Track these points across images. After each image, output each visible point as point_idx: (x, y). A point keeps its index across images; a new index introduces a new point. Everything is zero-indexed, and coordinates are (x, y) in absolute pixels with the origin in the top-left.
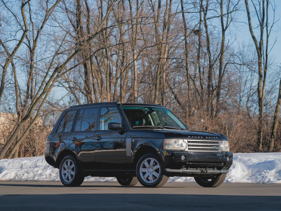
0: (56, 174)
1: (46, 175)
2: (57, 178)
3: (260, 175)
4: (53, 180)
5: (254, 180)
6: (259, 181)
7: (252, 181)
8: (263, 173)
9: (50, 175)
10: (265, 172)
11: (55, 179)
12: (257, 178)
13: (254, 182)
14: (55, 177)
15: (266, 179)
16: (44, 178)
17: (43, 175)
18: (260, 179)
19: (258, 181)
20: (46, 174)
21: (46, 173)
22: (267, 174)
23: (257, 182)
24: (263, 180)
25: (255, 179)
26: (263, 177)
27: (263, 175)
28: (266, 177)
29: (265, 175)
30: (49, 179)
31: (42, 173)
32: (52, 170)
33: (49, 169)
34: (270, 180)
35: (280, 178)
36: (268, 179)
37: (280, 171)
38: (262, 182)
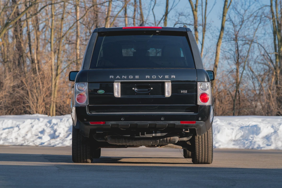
0: (22, 137)
1: (12, 139)
2: (25, 143)
3: (247, 140)
4: (20, 144)
6: (248, 147)
7: (240, 147)
9: (17, 139)
10: (251, 137)
11: (23, 144)
12: (244, 143)
14: (23, 140)
15: (255, 145)
17: (8, 139)
18: (248, 144)
21: (11, 136)
22: (255, 140)
23: (246, 148)
24: (252, 145)
27: (250, 141)
28: (255, 142)
30: (15, 143)
31: (6, 137)
32: (18, 134)
33: (15, 132)
34: (259, 146)
35: (269, 144)
36: (257, 144)
37: (266, 136)
38: (251, 148)
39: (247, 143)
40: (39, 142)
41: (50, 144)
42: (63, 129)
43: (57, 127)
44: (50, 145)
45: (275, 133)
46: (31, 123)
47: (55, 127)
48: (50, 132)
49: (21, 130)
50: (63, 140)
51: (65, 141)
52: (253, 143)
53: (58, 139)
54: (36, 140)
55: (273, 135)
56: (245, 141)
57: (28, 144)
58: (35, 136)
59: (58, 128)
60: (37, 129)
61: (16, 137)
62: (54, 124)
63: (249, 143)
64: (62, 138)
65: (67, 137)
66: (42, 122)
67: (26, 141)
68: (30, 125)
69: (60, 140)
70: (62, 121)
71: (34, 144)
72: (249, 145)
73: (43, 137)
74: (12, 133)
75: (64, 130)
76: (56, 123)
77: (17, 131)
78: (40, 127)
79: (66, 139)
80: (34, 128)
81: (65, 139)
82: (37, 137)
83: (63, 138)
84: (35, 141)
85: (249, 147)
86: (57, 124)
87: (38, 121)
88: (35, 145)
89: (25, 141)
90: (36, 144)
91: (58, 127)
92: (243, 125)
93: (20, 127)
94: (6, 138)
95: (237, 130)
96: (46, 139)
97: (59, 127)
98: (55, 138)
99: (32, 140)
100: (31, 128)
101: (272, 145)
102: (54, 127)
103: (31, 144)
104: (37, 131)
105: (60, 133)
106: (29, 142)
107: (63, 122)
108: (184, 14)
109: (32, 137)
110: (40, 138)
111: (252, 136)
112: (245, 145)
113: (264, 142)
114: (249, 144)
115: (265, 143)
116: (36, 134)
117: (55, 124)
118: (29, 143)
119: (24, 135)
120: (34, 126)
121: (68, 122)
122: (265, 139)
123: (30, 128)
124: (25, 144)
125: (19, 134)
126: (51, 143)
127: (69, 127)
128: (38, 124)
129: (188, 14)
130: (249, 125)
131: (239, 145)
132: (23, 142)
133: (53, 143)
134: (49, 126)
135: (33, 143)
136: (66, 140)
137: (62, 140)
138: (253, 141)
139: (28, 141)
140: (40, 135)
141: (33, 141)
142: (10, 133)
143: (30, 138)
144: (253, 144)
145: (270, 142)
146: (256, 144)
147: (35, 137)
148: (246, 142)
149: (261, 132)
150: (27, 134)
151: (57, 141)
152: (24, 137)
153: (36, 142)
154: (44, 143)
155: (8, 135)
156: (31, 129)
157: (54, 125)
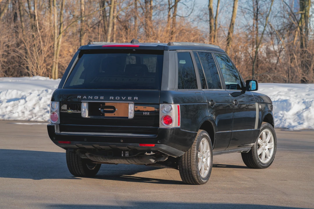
0: (30, 111)
1: (18, 112)
3: (276, 117)
14: (30, 115)
15: (285, 123)
17: (14, 113)
24: (282, 123)
27: (280, 118)
31: (12, 110)
32: (24, 107)
33: (21, 105)
34: (290, 124)
36: (288, 122)
38: (281, 126)
39: (277, 121)
46: (39, 95)
49: (27, 103)
54: (44, 114)
57: (36, 119)
58: (43, 110)
60: (45, 102)
61: (23, 111)
67: (34, 115)
68: (38, 97)
71: (43, 119)
72: (279, 123)
74: (18, 106)
77: (24, 104)
80: (42, 100)
82: (46, 111)
84: (44, 116)
85: (278, 126)
87: (46, 92)
88: (44, 120)
89: (32, 115)
90: (44, 119)
93: (27, 99)
94: (12, 112)
99: (40, 114)
100: (39, 101)
103: (40, 119)
104: (45, 104)
106: (37, 116)
109: (40, 111)
114: (279, 122)
115: (296, 121)
116: (45, 108)
119: (31, 108)
123: (38, 101)
124: (32, 119)
125: (26, 107)
128: (46, 96)
132: (30, 117)
135: (42, 118)
138: (284, 118)
141: (42, 116)
142: (15, 106)
143: (38, 112)
144: (283, 123)
146: (287, 122)
147: (43, 111)
150: (34, 107)
152: (31, 111)
153: (45, 117)
155: (13, 109)
156: (39, 102)
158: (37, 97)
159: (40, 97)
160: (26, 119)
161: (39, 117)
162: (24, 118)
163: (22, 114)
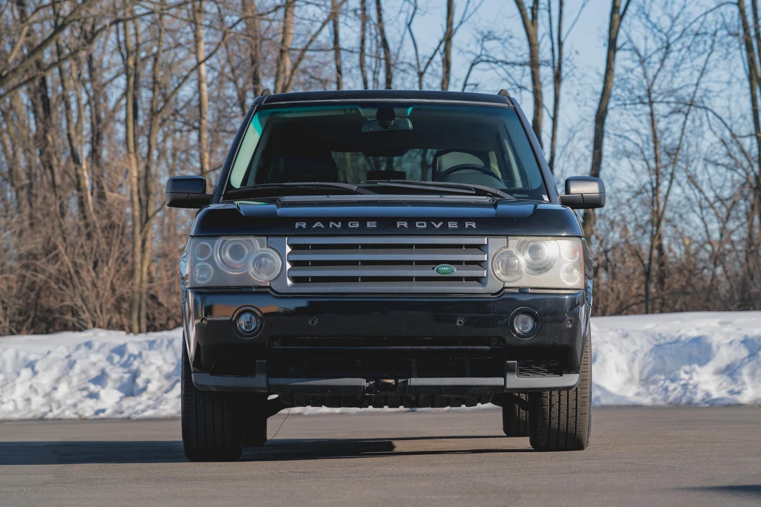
0: (44, 396)
1: (14, 400)
2: (51, 411)
3: (673, 381)
4: (39, 415)
5: (659, 398)
6: (676, 399)
7: (654, 400)
8: (683, 376)
9: (28, 400)
10: (686, 373)
11: (46, 413)
12: (666, 389)
13: (662, 403)
14: (43, 405)
15: (696, 393)
16: (11, 412)
17: (4, 403)
18: (676, 392)
19: (671, 399)
20: (13, 397)
21: (12, 393)
22: (696, 379)
23: (670, 403)
24: (688, 394)
25: (660, 395)
26: (685, 386)
27: (683, 382)
28: (695, 386)
29: (690, 379)
30: (24, 412)
32: (31, 387)
33: (22, 383)
34: (708, 395)
35: (736, 389)
36: (703, 391)
37: (728, 367)
38: (684, 401)
39: (675, 389)
40: (92, 407)
41: (122, 412)
42: (158, 367)
43: (141, 363)
44: (119, 416)
45: (751, 358)
46: (68, 357)
47: (136, 364)
48: (122, 377)
49: (39, 375)
50: (157, 399)
51: (163, 403)
52: (690, 387)
53: (144, 397)
54: (81, 401)
55: (746, 364)
56: (667, 383)
57: (59, 415)
58: (79, 393)
59: (142, 365)
60: (83, 372)
61: (27, 397)
62: (131, 355)
63: (679, 389)
64: (154, 393)
65: (167, 391)
66: (98, 351)
67: (54, 406)
68: (66, 362)
69: (149, 399)
70: (155, 346)
71: (76, 413)
72: (680, 395)
73: (103, 393)
74: (14, 385)
75: (160, 372)
76: (136, 352)
77: (30, 380)
78: (94, 364)
79: (165, 395)
80: (78, 368)
81: (162, 396)
83: (159, 393)
84: (80, 406)
85: (679, 399)
86: (140, 355)
87: (87, 348)
88: (80, 416)
89: (51, 406)
90: (81, 412)
91: (144, 362)
92: (664, 338)
93: (38, 367)
95: (646, 354)
96: (110, 398)
97: (147, 362)
98: (135, 393)
99: (70, 402)
100: (68, 369)
101: (744, 392)
102: (131, 364)
103: (69, 414)
104: (83, 376)
105: (148, 381)
106: (63, 407)
107: (156, 350)
108: (496, 35)
109: (72, 394)
110: (94, 396)
111: (687, 368)
112: (669, 394)
113: (721, 384)
114: (680, 392)
115: (725, 388)
116: (84, 386)
117: (135, 357)
118: (63, 411)
119: (48, 389)
120: (75, 362)
121: (170, 349)
122: (725, 377)
123: (66, 369)
124: (50, 415)
125: (35, 386)
126: (123, 409)
127: (173, 363)
128: (87, 357)
129: (505, 35)
130: (680, 336)
131: (651, 394)
132: (46, 409)
133: (128, 408)
134: (118, 363)
135: (74, 410)
136: (165, 399)
137: (155, 398)
138: (691, 382)
139: (59, 407)
140: (93, 387)
141: (75, 405)
142: (9, 386)
143: (66, 396)
144: (691, 392)
145: (739, 383)
146: (698, 391)
147: (79, 395)
148: (672, 386)
149: (714, 356)
150: (56, 386)
151: (140, 403)
152: (47, 395)
153: (82, 408)
154: (103, 411)
156: (68, 373)
157: (132, 359)
158: (62, 360)
159: (70, 361)
160: (35, 416)
161: (68, 409)
162: (30, 412)
163: (25, 403)
